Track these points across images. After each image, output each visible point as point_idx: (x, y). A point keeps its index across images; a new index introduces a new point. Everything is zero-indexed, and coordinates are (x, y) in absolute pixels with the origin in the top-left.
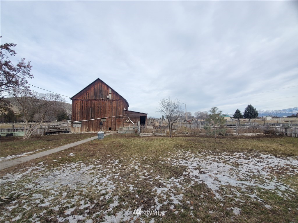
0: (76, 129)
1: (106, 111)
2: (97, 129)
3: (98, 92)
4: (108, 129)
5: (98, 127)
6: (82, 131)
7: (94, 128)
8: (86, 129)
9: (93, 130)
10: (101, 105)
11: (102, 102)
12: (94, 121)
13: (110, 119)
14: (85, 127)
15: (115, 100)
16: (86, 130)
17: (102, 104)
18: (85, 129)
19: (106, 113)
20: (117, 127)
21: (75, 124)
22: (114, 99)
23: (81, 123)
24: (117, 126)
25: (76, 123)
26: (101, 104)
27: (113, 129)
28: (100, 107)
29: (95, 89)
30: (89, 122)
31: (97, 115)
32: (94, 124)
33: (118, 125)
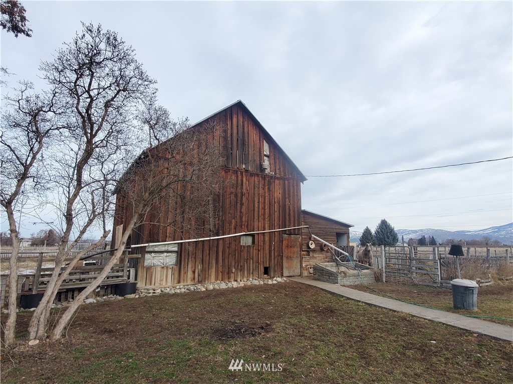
0: (158, 276)
1: (256, 209)
2: (229, 272)
3: (235, 144)
4: (263, 270)
5: (233, 264)
6: (179, 282)
7: (220, 269)
8: (194, 272)
9: (217, 279)
10: (242, 188)
11: (244, 179)
12: (221, 242)
13: (267, 239)
14: (190, 266)
15: (278, 178)
16: (194, 279)
17: (244, 184)
18: (190, 274)
19: (256, 218)
20: (285, 264)
21: (150, 252)
22: (278, 176)
23: (176, 249)
24: (285, 259)
25: (156, 249)
26: (242, 185)
27: (275, 271)
28: (239, 195)
29: (225, 131)
30: (206, 247)
31: (230, 223)
32: (220, 254)
33: (287, 258)
